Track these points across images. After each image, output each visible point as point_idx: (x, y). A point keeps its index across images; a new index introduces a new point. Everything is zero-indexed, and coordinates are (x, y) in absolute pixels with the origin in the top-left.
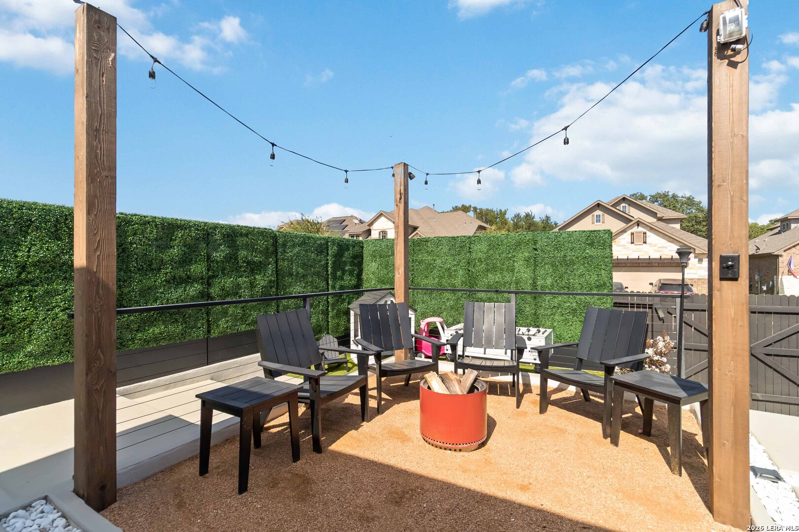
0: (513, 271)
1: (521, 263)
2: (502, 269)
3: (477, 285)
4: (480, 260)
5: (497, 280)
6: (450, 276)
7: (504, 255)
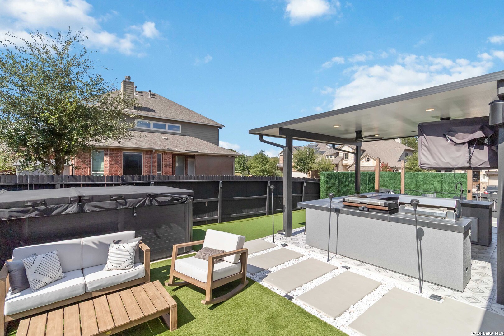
0: (433, 185)
1: (436, 182)
2: (429, 184)
3: (419, 188)
4: (421, 181)
5: (427, 187)
6: (409, 185)
7: (430, 179)
